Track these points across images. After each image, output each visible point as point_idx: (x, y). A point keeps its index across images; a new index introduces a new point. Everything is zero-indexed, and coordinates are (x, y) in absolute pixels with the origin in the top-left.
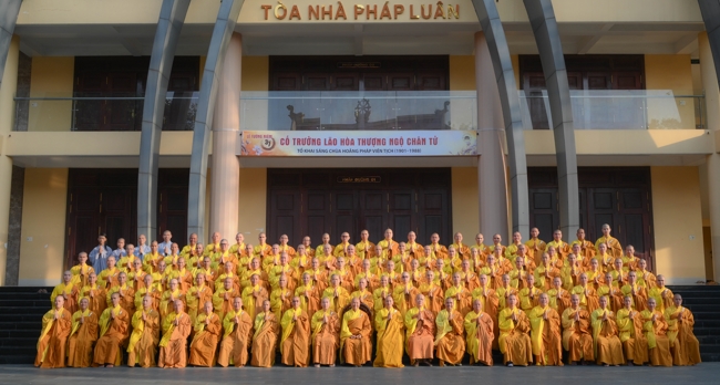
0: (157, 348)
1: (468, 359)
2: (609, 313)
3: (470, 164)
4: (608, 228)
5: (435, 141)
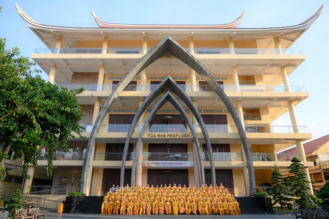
0: (126, 210)
1: (192, 213)
2: (221, 203)
3: (192, 169)
4: (221, 184)
5: (184, 163)
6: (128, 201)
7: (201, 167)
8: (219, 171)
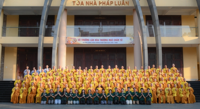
2: (170, 89)
3: (131, 47)
4: (174, 65)
5: (121, 40)
6: (47, 87)
7: (143, 44)
8: (167, 50)
